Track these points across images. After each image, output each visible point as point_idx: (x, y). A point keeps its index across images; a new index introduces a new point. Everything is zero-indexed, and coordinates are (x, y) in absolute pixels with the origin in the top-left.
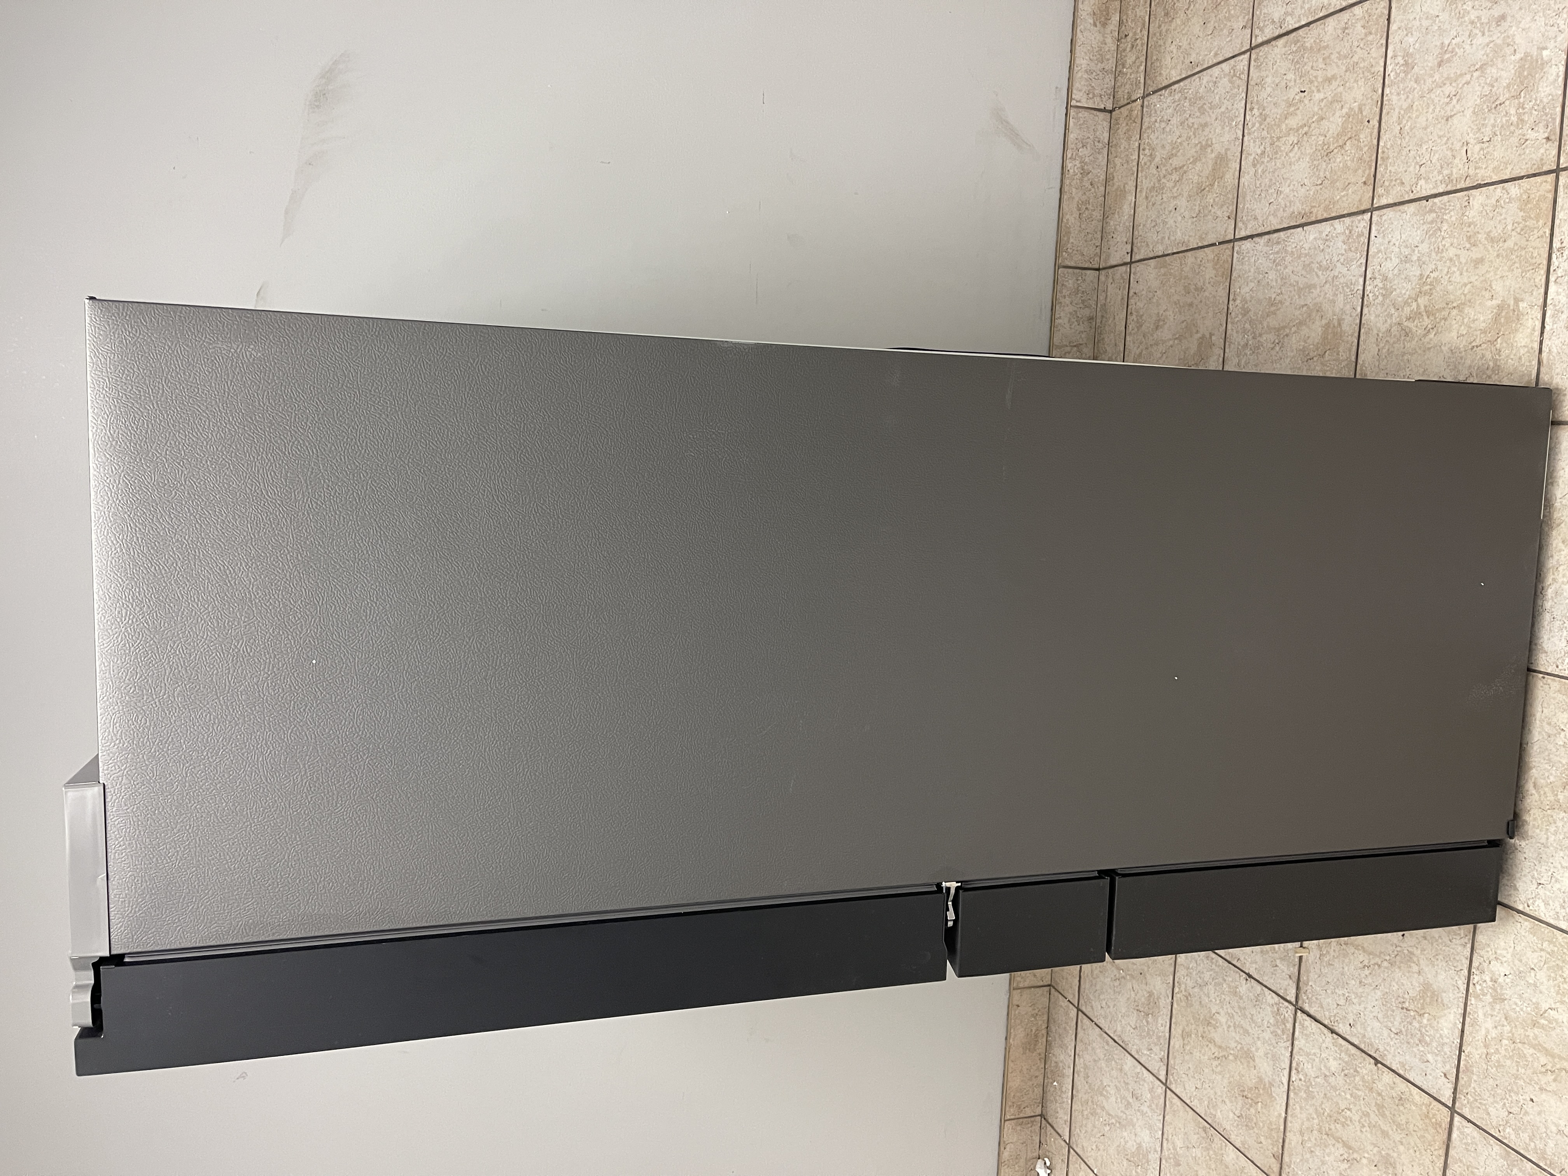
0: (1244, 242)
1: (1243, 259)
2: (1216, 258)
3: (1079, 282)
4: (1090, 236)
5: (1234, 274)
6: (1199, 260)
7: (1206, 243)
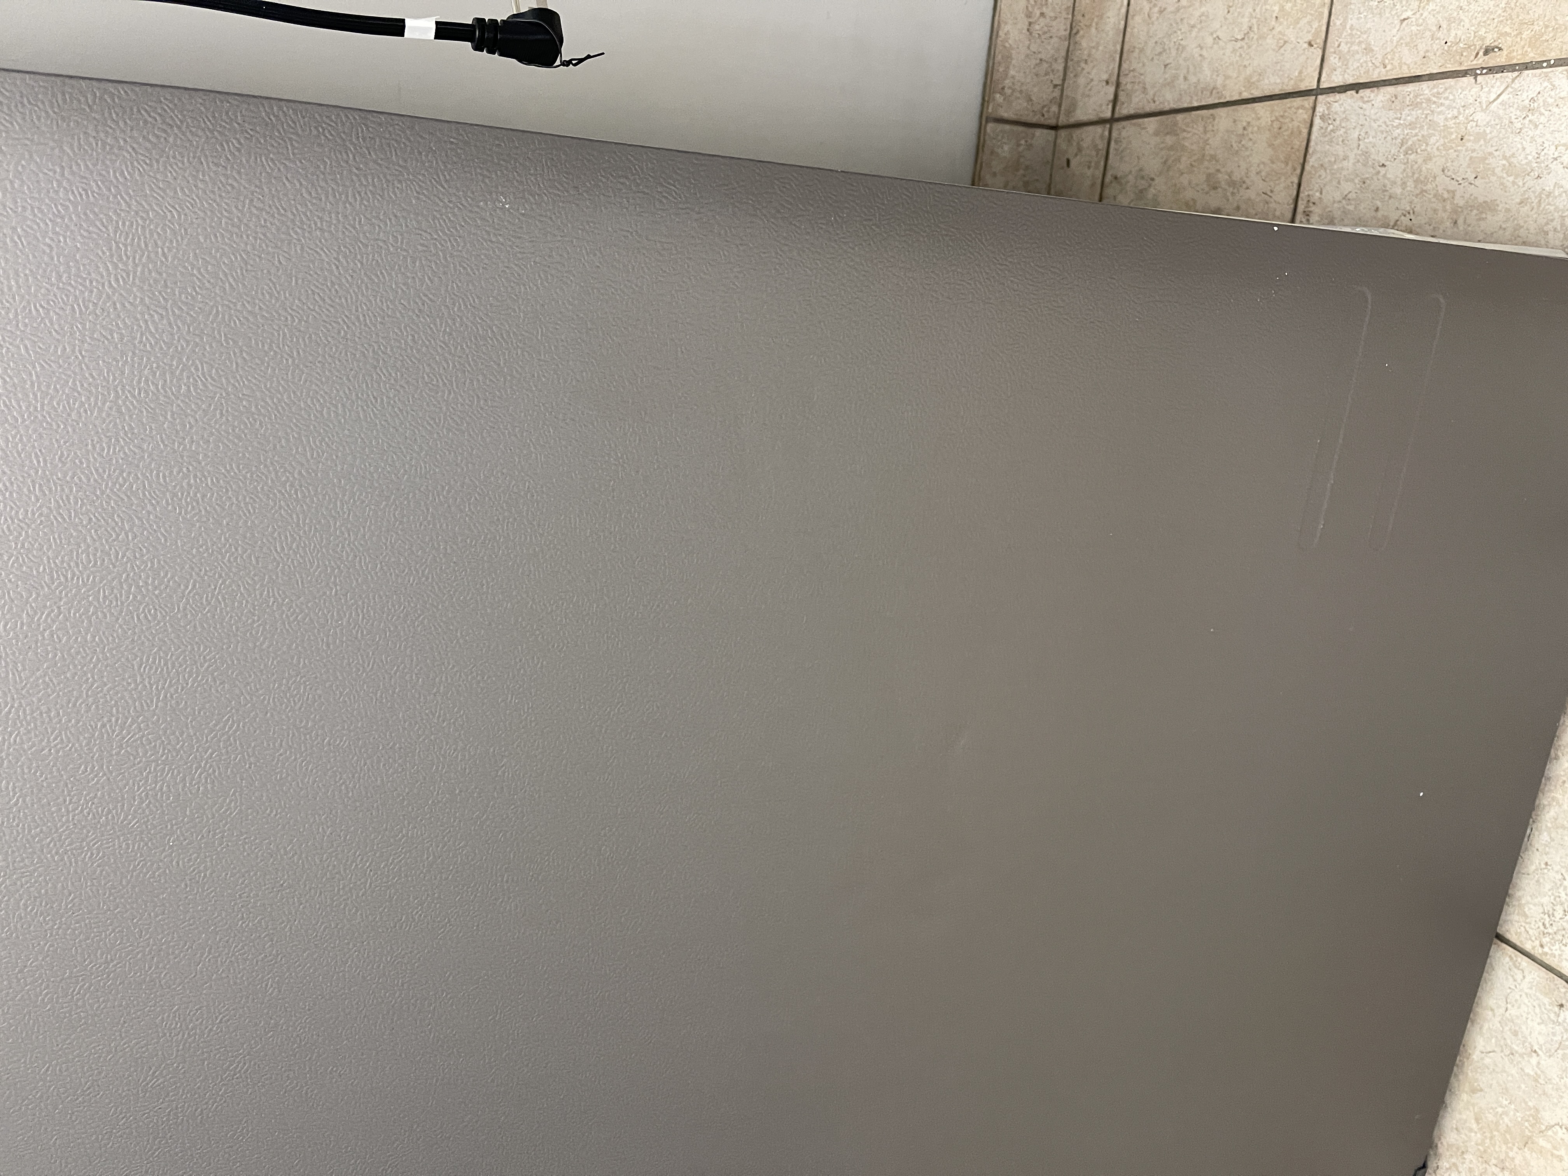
0: (1338, 96)
1: (1332, 131)
2: (1276, 125)
3: (1021, 149)
4: (1045, 65)
5: (1312, 161)
6: (1240, 127)
7: (1257, 94)
